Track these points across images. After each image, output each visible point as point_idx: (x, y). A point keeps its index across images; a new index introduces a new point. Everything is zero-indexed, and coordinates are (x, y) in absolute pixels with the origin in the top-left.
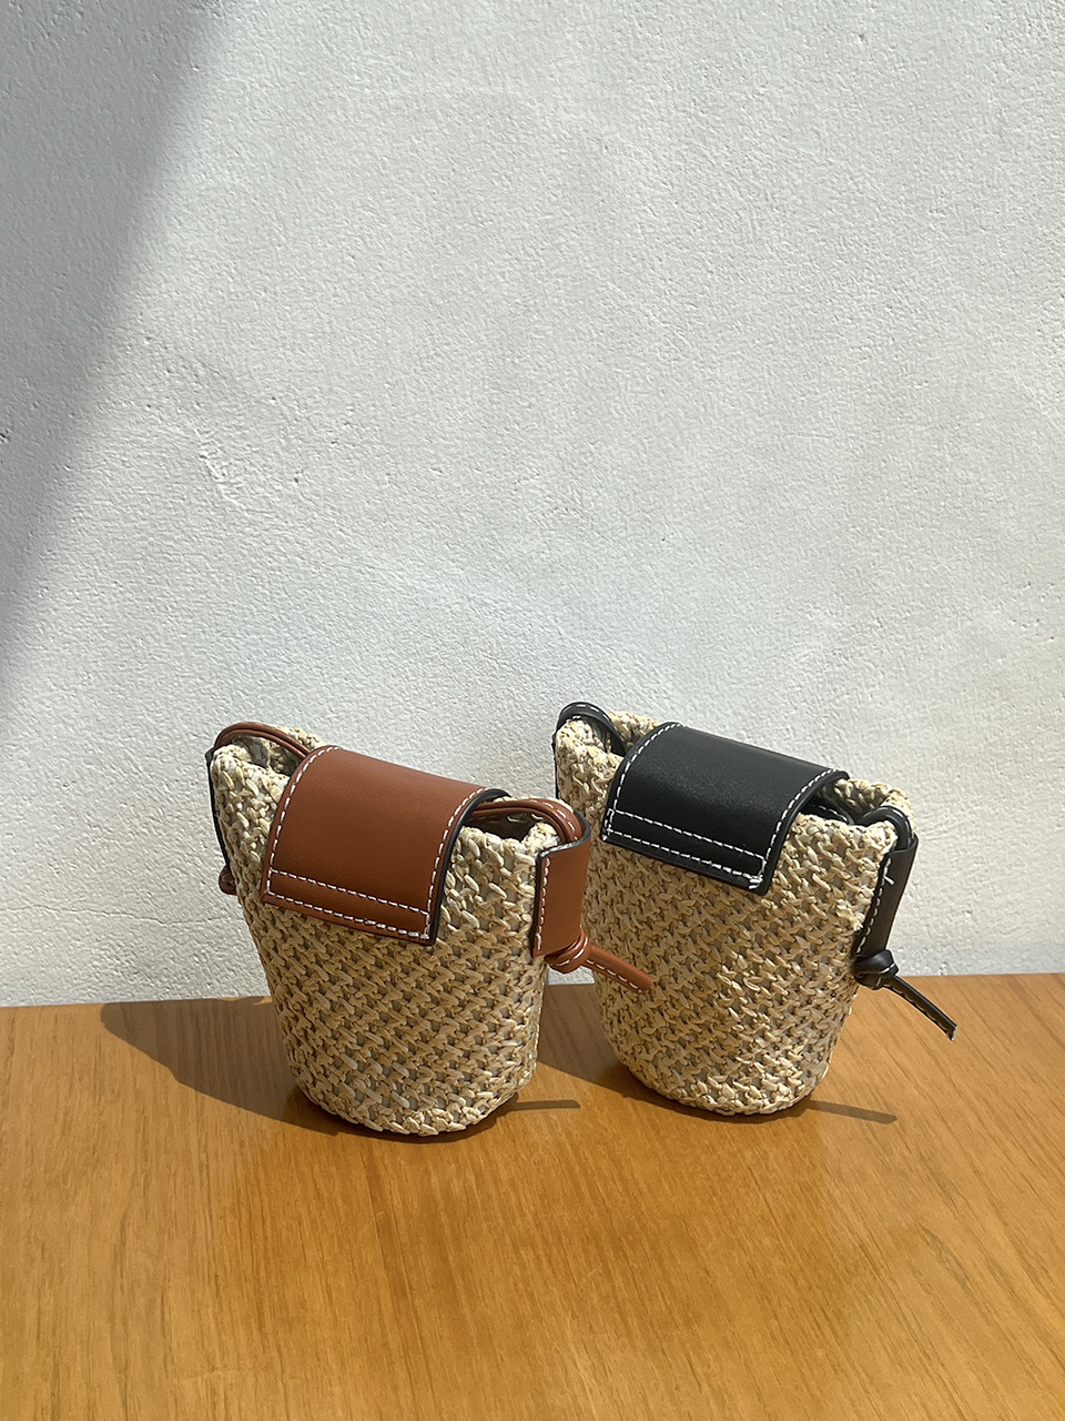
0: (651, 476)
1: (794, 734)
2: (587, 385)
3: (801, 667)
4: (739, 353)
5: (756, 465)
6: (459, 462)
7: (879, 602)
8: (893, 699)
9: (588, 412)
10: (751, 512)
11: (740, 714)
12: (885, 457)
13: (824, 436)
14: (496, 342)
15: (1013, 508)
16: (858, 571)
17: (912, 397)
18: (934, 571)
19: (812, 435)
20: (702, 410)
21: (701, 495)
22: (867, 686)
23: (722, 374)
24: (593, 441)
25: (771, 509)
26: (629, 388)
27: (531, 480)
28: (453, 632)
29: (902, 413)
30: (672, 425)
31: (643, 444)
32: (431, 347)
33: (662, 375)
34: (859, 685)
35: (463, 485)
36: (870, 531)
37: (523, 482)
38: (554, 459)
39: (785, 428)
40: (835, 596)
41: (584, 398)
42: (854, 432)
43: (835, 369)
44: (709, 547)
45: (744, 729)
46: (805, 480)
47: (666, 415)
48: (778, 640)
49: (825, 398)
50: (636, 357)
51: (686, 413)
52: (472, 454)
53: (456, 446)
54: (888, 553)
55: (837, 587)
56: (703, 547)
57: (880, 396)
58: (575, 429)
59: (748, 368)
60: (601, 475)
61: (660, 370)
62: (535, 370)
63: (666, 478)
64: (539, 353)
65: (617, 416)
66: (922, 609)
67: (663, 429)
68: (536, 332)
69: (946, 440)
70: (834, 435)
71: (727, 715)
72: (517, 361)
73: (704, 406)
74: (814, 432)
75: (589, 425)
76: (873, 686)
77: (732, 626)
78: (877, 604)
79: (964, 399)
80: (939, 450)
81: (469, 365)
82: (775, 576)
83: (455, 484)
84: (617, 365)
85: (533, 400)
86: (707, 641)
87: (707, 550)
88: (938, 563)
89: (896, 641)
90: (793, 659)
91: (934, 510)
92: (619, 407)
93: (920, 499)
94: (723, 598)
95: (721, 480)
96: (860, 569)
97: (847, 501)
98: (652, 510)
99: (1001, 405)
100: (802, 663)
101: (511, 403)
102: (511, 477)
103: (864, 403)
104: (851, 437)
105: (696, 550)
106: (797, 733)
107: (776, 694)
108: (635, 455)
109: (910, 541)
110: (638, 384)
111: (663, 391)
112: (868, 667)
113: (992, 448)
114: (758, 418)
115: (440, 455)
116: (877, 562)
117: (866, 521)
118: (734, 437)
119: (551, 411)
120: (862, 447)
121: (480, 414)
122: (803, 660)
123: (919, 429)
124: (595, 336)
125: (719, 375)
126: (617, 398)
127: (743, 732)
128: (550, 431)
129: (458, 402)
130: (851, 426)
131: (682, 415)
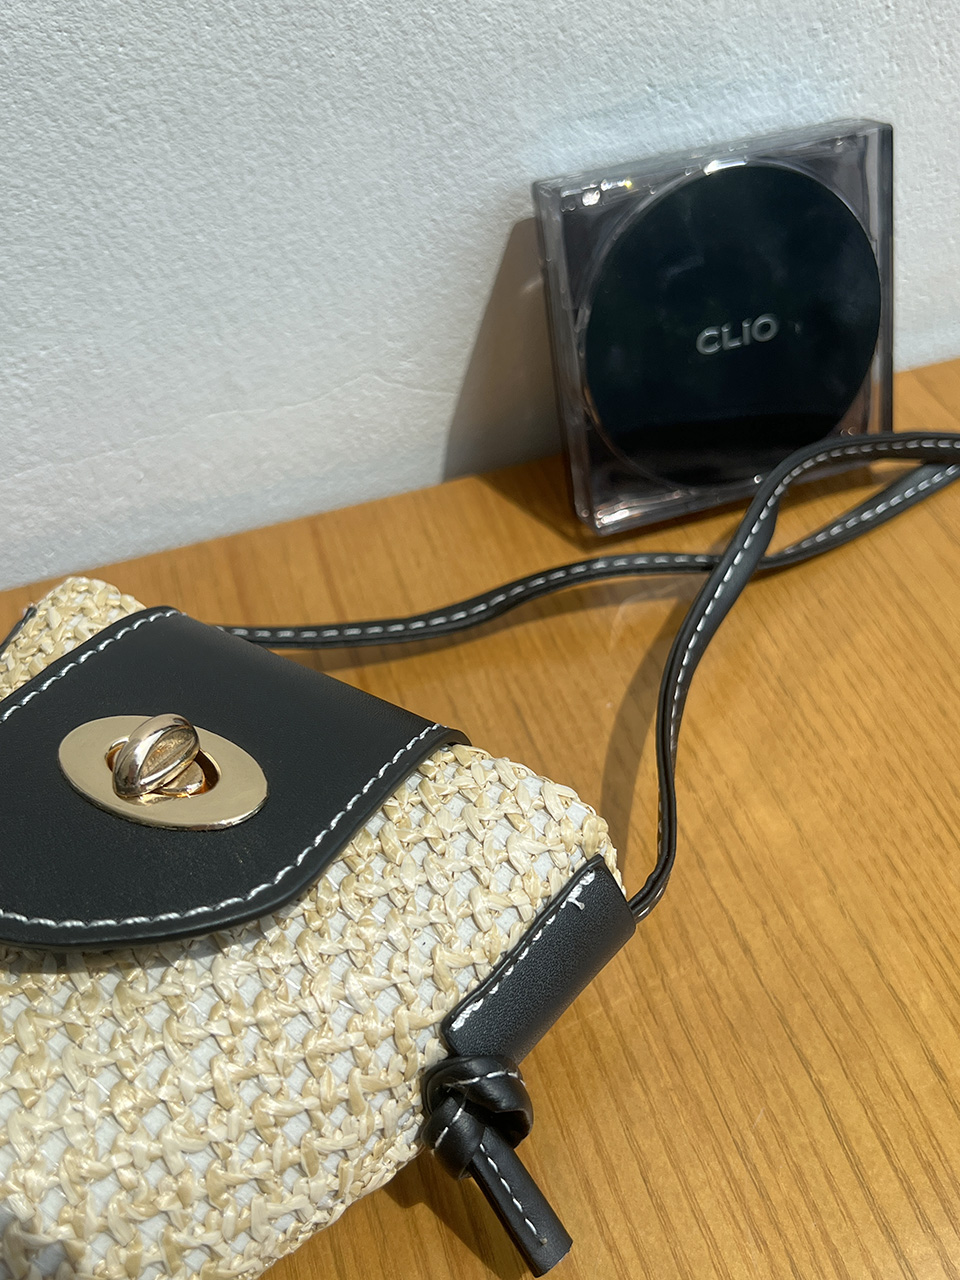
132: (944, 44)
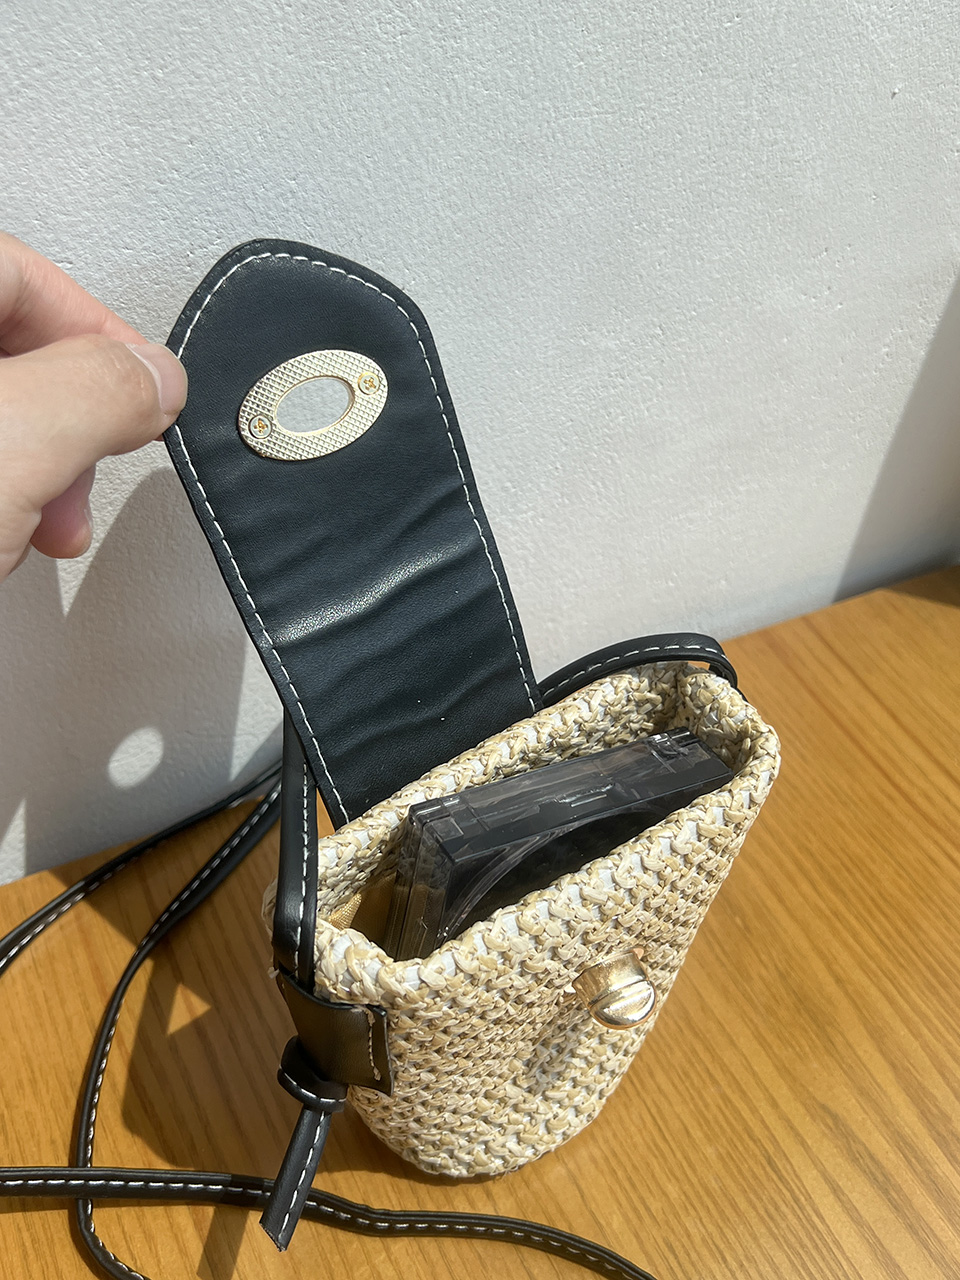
0: (380, 208)
1: (564, 471)
2: (275, 93)
3: (573, 399)
4: (493, 9)
5: (519, 167)
6: (96, 244)
7: (663, 307)
8: (670, 407)
9: (282, 134)
10: (514, 231)
11: (505, 467)
12: (681, 127)
13: (607, 112)
14: (121, 49)
15: (822, 166)
16: (641, 276)
17: (719, 40)
18: (727, 258)
19: (591, 114)
20: (445, 102)
21: (448, 221)
22: (644, 401)
23: (471, 44)
24: (293, 174)
25: (539, 222)
26: (339, 87)
27: (211, 247)
28: (134, 465)
29: (705, 65)
30: (403, 131)
31: (364, 165)
32: (11, 73)
33: (385, 60)
34: (636, 402)
35: (110, 275)
36: (658, 224)
37: (198, 252)
38: (239, 212)
39: (556, 109)
40: (613, 312)
41: (273, 114)
42: (644, 100)
43: (623, 14)
44: (462, 286)
45: (510, 481)
46: (581, 176)
47: (394, 119)
48: (548, 377)
49: (609, 59)
50: (345, 38)
51: (422, 111)
52: (114, 228)
53: (87, 221)
54: (677, 247)
55: (616, 301)
56: (454, 288)
57: (680, 45)
58: (264, 163)
59: (506, 31)
60: (310, 220)
61: (381, 53)
62: (191, 84)
63: (401, 207)
64: (193, 55)
65: (325, 132)
66: (710, 304)
67: (391, 139)
68: (185, 21)
69: (755, 94)
70: (620, 109)
71: (490, 472)
72: (159, 74)
73: (448, 97)
74: (594, 109)
75: (285, 153)
76: (651, 400)
77: (493, 374)
78: (661, 311)
79: (782, 33)
80: (746, 107)
81: (84, 95)
82: (544, 304)
83: (97, 276)
84: (317, 56)
85: (196, 131)
86: (463, 398)
87: (460, 290)
88: (731, 247)
89: (679, 345)
90: (563, 393)
91: (733, 184)
92: (326, 119)
93: (718, 174)
94: (482, 344)
95: (474, 195)
96: (644, 273)
97: (632, 193)
98: (385, 254)
99: (824, 35)
100: (574, 395)
101: (161, 142)
102: (180, 248)
103: (659, 59)
104: (641, 108)
105: (446, 293)
106: (568, 468)
107: (545, 435)
108: (357, 184)
109: (703, 228)
110: (351, 79)
111: (388, 85)
112: (647, 382)
113: (807, 94)
114: (522, 102)
115: (65, 238)
116: (663, 261)
117: (653, 214)
118: (490, 134)
119: (225, 142)
120: (653, 119)
121: (116, 167)
122: (575, 392)
123: (724, 82)
124: (278, 13)
125: (466, 47)
126: (322, 105)
127: (509, 484)
128: (227, 172)
129: (76, 154)
130: (642, 93)
131: (417, 114)
132: (599, 484)
